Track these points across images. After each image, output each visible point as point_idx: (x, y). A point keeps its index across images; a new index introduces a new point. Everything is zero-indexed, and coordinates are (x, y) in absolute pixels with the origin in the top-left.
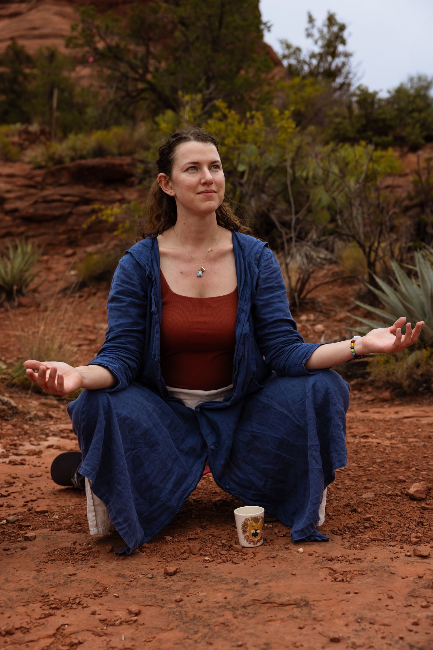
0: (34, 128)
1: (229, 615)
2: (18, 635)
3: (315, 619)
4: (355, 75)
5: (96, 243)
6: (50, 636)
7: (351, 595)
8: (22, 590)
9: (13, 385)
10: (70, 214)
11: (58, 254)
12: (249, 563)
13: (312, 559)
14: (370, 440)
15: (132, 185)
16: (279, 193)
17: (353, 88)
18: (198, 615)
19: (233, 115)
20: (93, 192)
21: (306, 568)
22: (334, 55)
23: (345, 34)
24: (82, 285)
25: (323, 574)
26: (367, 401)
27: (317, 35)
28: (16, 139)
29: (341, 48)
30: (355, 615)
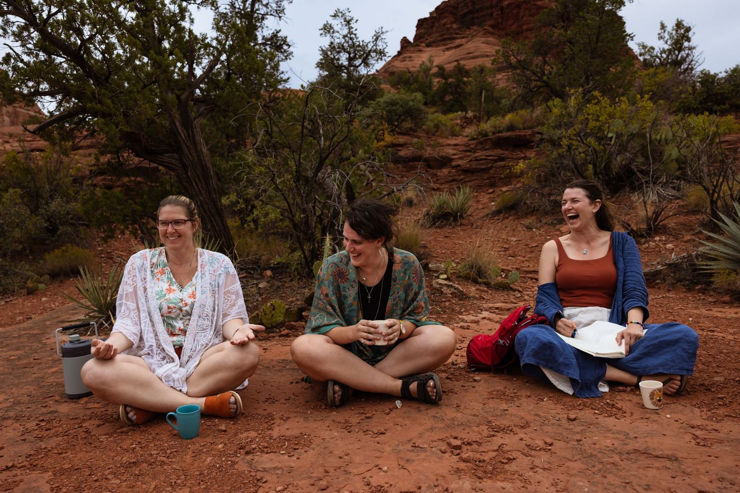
0: (470, 114)
1: (616, 458)
2: (475, 446)
3: (684, 472)
4: (697, 62)
5: (507, 185)
6: (494, 451)
7: (713, 458)
8: (475, 415)
9: (460, 277)
10: (492, 167)
11: (483, 192)
12: (629, 421)
13: (677, 425)
14: (716, 333)
15: (532, 148)
16: (638, 151)
17: (696, 71)
18: (594, 453)
19: (606, 101)
20: (506, 153)
21: (673, 431)
22: (680, 49)
23: (690, 34)
24: (498, 212)
25: (688, 437)
26: (710, 302)
27: (667, 37)
28: (458, 121)
29: (686, 44)
30: (717, 475)
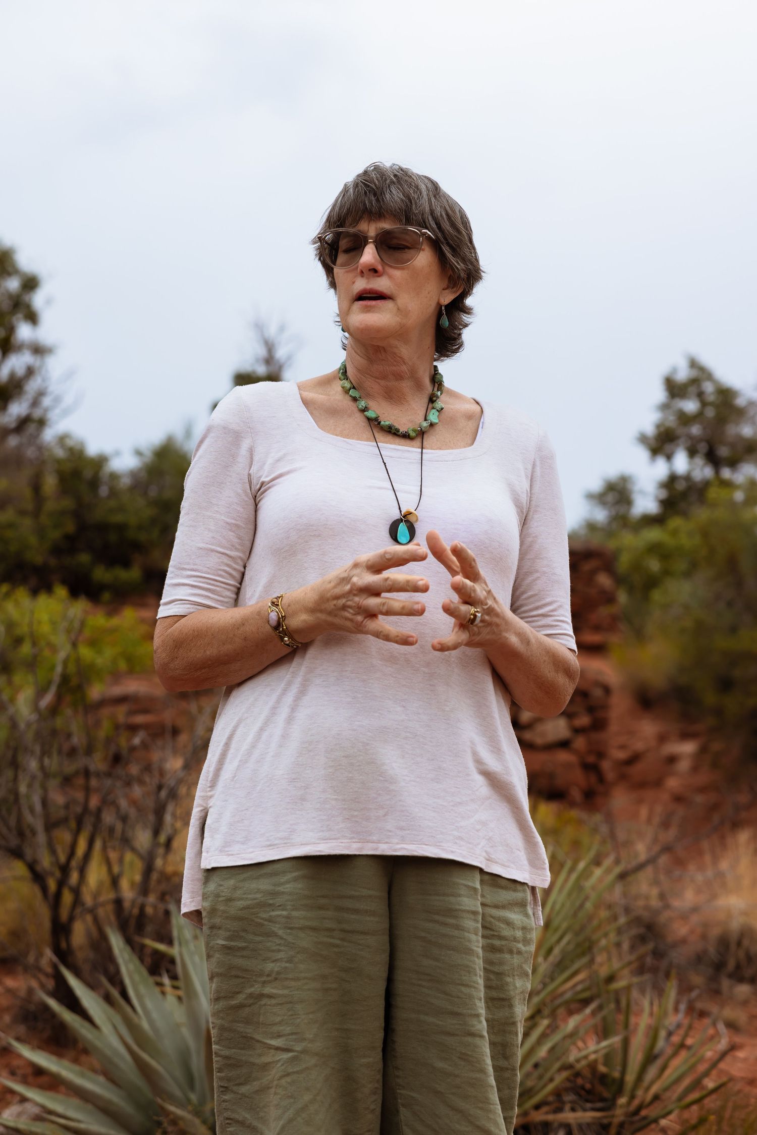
4: (58, 400)
17: (49, 435)
22: (7, 346)
23: (38, 300)
29: (24, 332)
